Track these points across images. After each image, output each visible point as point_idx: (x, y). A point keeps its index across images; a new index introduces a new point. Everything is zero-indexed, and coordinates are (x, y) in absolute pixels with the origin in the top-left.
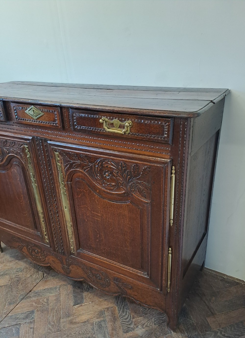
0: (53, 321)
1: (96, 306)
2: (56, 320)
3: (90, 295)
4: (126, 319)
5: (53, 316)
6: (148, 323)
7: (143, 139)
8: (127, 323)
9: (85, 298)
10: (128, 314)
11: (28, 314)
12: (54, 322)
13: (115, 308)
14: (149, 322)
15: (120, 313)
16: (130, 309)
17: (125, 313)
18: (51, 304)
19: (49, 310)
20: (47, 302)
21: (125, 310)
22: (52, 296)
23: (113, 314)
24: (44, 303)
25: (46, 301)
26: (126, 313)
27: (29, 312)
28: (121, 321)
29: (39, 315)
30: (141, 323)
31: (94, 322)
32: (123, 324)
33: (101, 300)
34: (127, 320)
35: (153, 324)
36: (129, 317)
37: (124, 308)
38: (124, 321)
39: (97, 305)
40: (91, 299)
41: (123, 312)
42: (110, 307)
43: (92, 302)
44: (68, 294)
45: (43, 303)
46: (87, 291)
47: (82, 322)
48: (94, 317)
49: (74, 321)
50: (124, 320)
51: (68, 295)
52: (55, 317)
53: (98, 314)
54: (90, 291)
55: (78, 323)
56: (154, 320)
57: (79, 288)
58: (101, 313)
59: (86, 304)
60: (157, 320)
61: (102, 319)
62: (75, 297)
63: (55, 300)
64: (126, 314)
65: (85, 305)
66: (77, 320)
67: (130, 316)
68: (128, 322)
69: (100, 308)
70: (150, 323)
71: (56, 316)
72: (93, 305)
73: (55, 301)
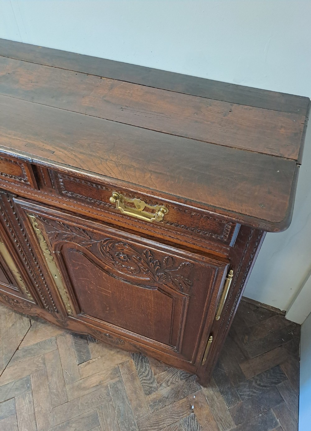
1: (107, 362)
2: (60, 387)
3: (97, 346)
4: (146, 376)
6: (172, 379)
8: (148, 382)
9: (92, 352)
10: (148, 369)
12: (57, 390)
13: (131, 362)
14: (174, 377)
15: (138, 369)
16: (150, 362)
17: (144, 368)
18: (49, 366)
19: (48, 373)
20: (44, 363)
21: (144, 363)
22: (48, 354)
23: (129, 370)
24: (39, 365)
25: (41, 362)
26: (146, 368)
28: (140, 380)
29: (36, 383)
30: (164, 380)
31: (109, 385)
32: (144, 383)
33: (112, 352)
34: (148, 378)
35: (179, 379)
36: (150, 373)
37: (142, 361)
38: (145, 380)
39: (108, 360)
40: (99, 352)
41: (142, 367)
42: (125, 361)
43: (102, 357)
44: (69, 348)
46: (93, 342)
47: (93, 385)
48: (107, 378)
49: (83, 385)
50: (144, 378)
53: (111, 374)
54: (96, 340)
55: (89, 389)
56: (180, 373)
57: (81, 338)
58: (116, 371)
59: (94, 360)
60: (183, 374)
61: (117, 379)
62: (79, 351)
63: (54, 358)
65: (93, 362)
66: (87, 384)
67: (151, 372)
68: (149, 380)
69: (112, 365)
70: (176, 379)
72: (104, 361)
73: (53, 361)
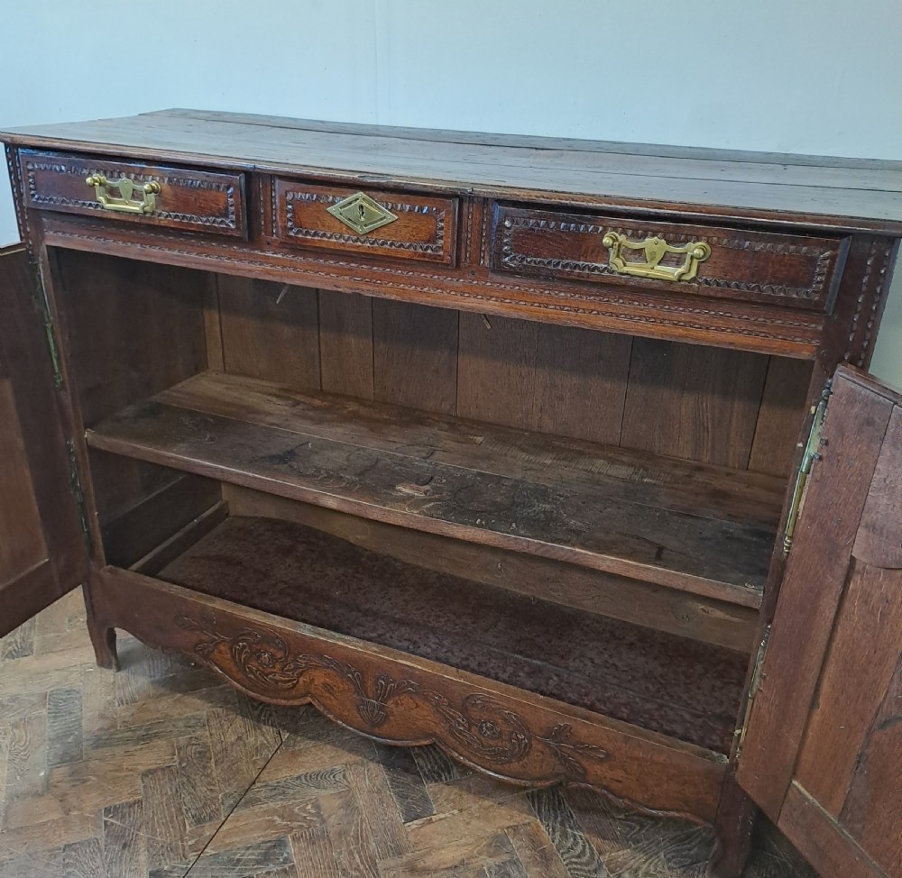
0: (354, 867)
1: (475, 822)
2: (362, 863)
3: (447, 789)
4: (579, 857)
5: (351, 853)
6: (648, 867)
7: (740, 296)
8: (587, 869)
9: (436, 801)
10: (580, 841)
11: (269, 848)
12: (357, 869)
13: (537, 826)
14: (650, 864)
15: (557, 841)
16: (584, 829)
17: (572, 839)
18: (333, 820)
19: (331, 835)
20: (319, 815)
21: (569, 830)
22: (328, 798)
23: (534, 842)
24: (308, 818)
25: (313, 811)
26: (575, 839)
27: (269, 844)
28: (565, 863)
29: (303, 851)
30: (627, 867)
31: (485, 868)
32: (575, 869)
33: (487, 803)
34: (584, 859)
35: (666, 866)
36: (588, 850)
37: (562, 824)
38: (576, 863)
39: (478, 818)
40: (453, 801)
41: (564, 835)
42: (521, 823)
43: (461, 811)
44: (378, 789)
45: (305, 817)
46: (436, 781)
47: (445, 866)
48: (480, 853)
49: (421, 865)
50: (574, 860)
51: (379, 792)
52: (357, 856)
53: (490, 845)
54: (444, 778)
55: (436, 871)
56: (665, 856)
57: (407, 770)
58: (497, 843)
59: (442, 816)
60: (673, 857)
61: (506, 857)
62: (402, 797)
63: (342, 807)
64: (575, 843)
65: (441, 819)
66: (430, 862)
67: (591, 849)
68: (587, 864)
69: (490, 829)
70: (656, 866)
71: (359, 853)
72: (468, 820)
73: (342, 812)
